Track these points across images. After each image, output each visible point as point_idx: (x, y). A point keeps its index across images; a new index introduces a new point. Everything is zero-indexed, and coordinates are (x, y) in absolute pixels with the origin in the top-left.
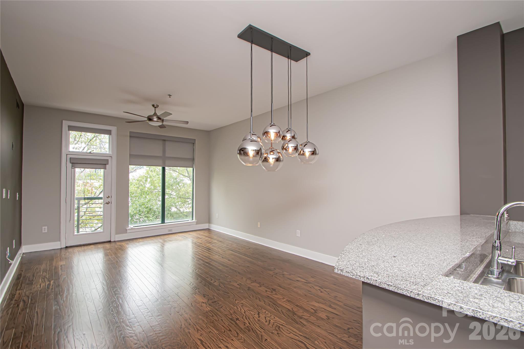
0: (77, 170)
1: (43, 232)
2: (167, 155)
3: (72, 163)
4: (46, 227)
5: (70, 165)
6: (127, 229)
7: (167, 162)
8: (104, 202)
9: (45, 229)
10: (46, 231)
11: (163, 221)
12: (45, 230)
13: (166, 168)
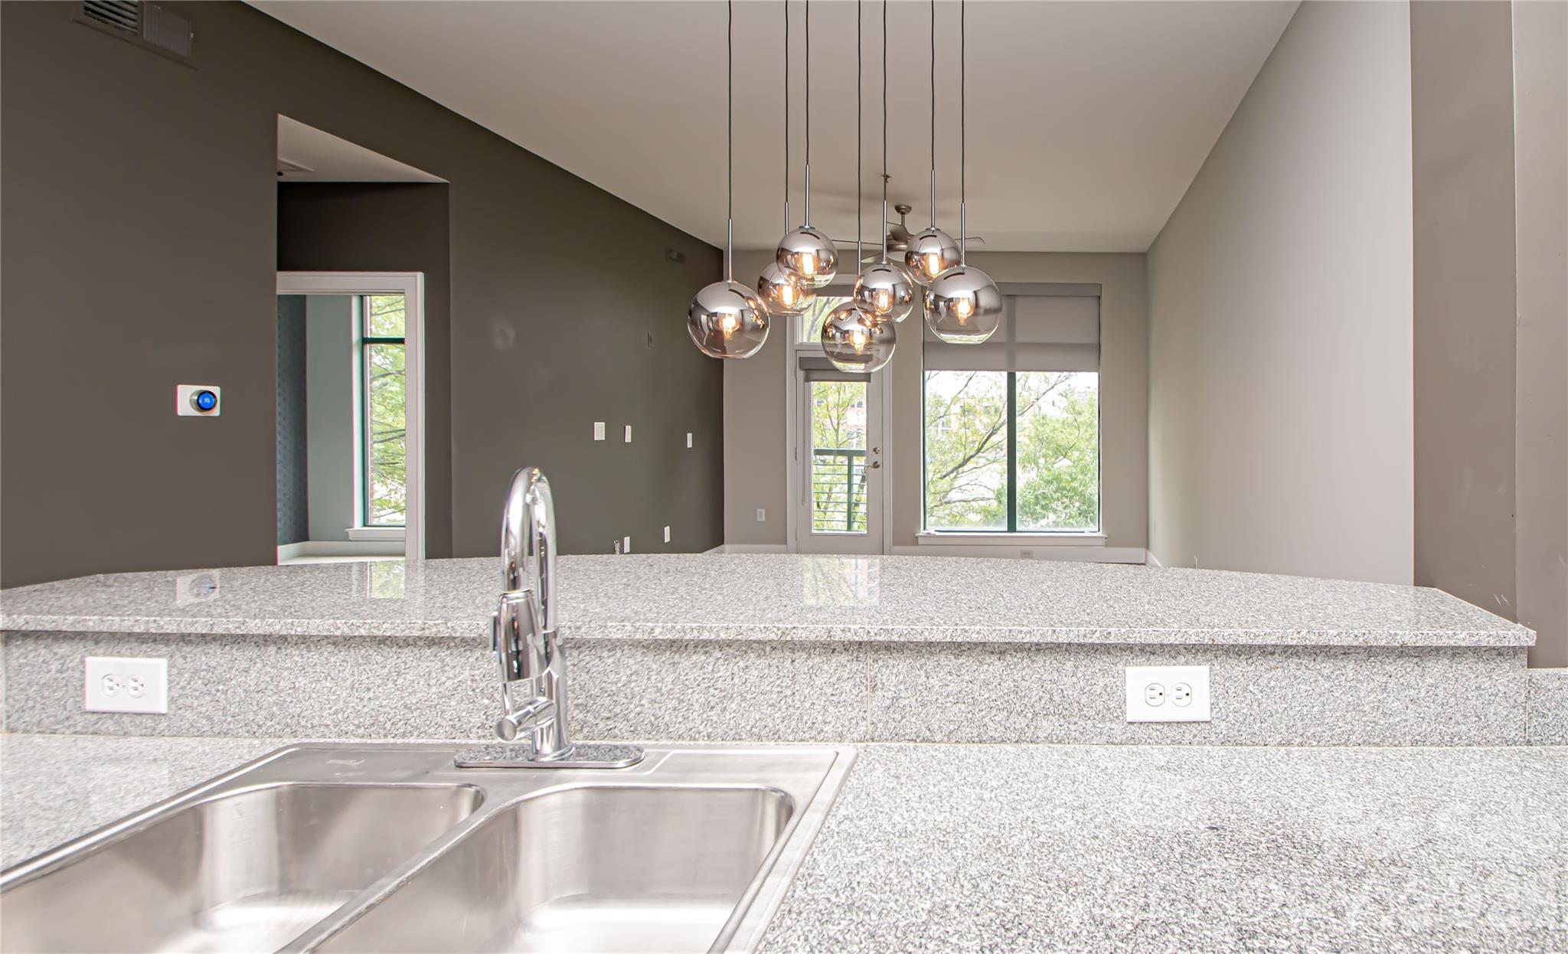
0: (815, 385)
1: (759, 520)
2: (1020, 338)
3: (806, 370)
4: (763, 511)
5: (801, 374)
6: (917, 535)
7: (1021, 358)
8: (867, 461)
9: (761, 513)
10: (763, 519)
11: (1012, 527)
12: (761, 516)
13: (1018, 375)
